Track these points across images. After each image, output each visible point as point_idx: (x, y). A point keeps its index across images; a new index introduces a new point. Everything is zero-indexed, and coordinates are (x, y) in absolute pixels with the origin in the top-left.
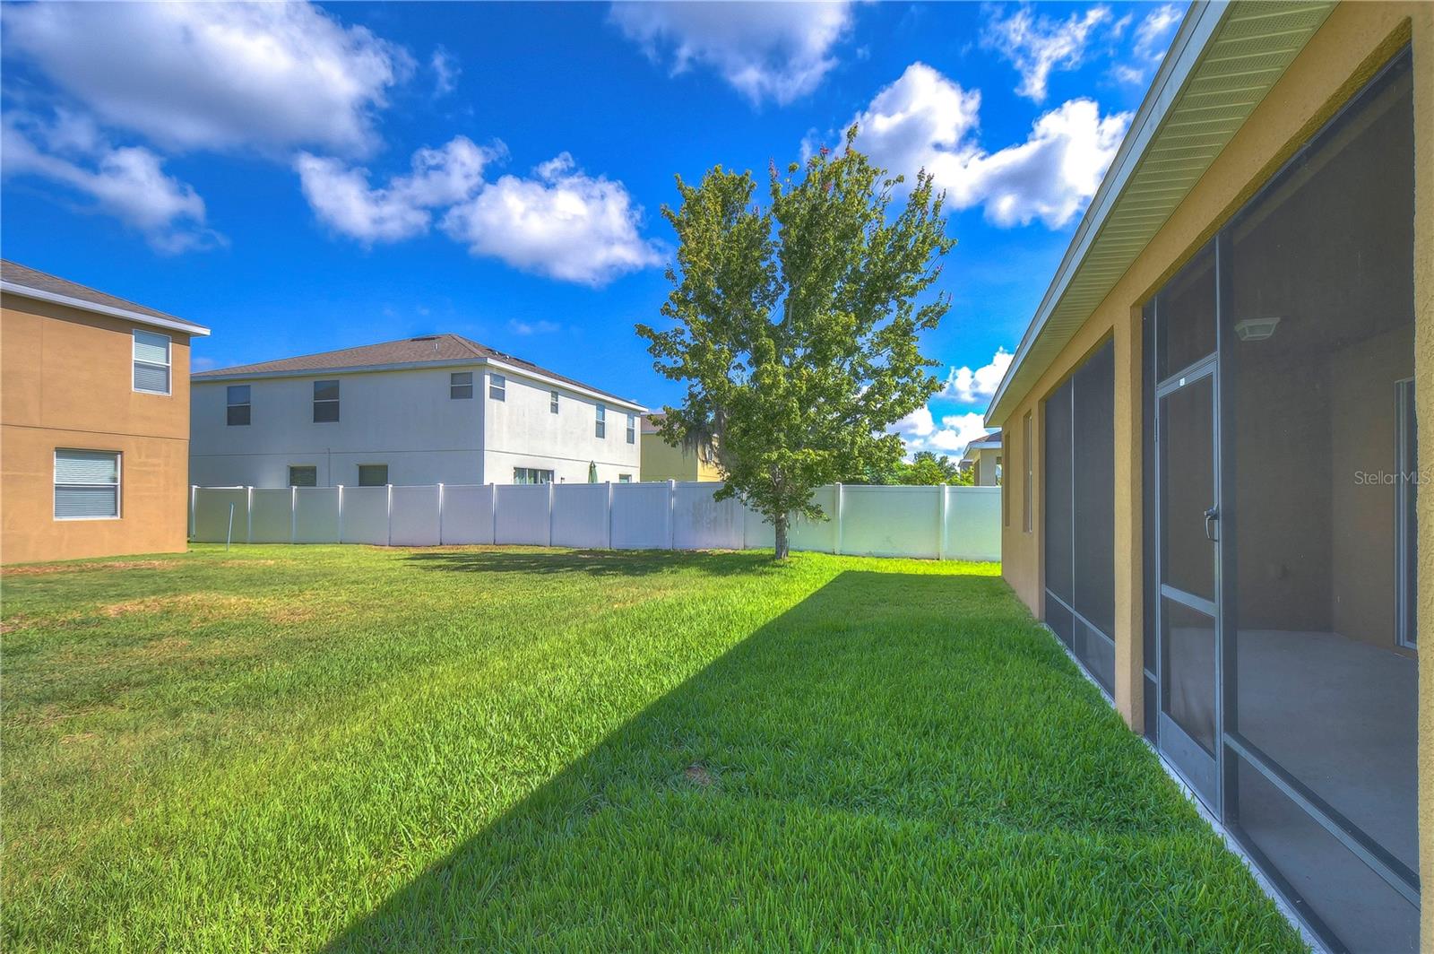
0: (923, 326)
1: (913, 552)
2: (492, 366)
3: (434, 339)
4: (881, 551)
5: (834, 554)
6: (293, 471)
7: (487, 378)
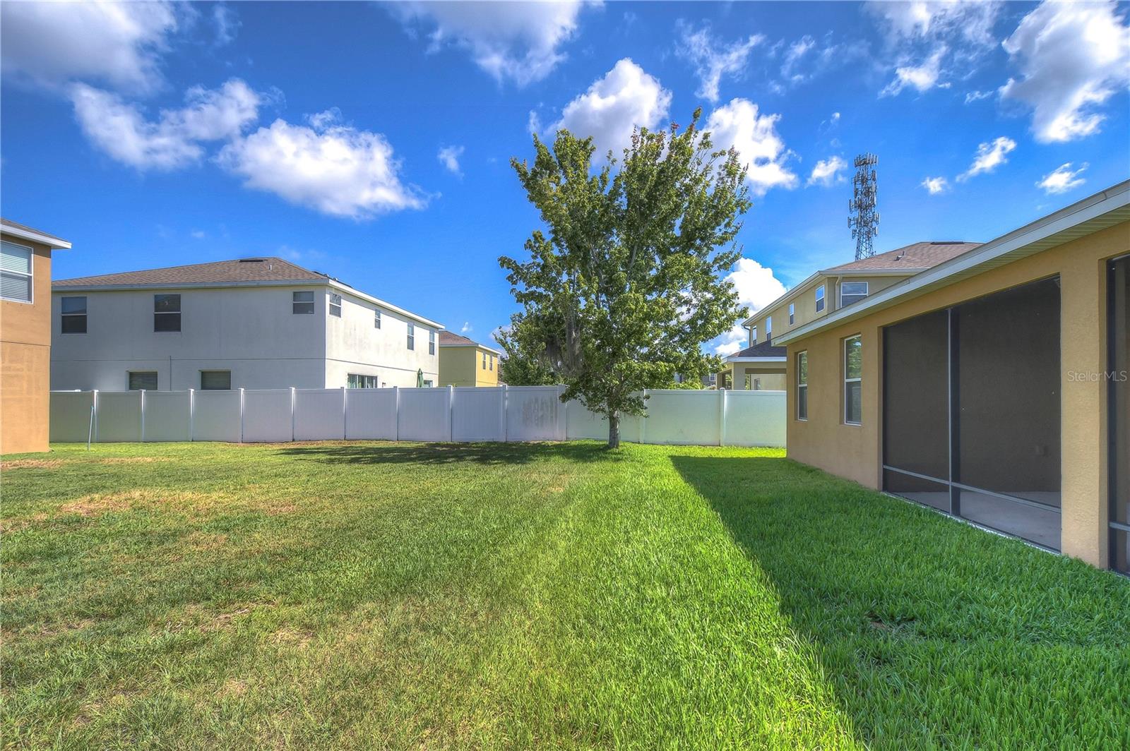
0: (720, 267)
1: (698, 441)
2: (331, 287)
3: (262, 261)
4: (676, 440)
5: (639, 443)
6: (132, 375)
7: (328, 297)
